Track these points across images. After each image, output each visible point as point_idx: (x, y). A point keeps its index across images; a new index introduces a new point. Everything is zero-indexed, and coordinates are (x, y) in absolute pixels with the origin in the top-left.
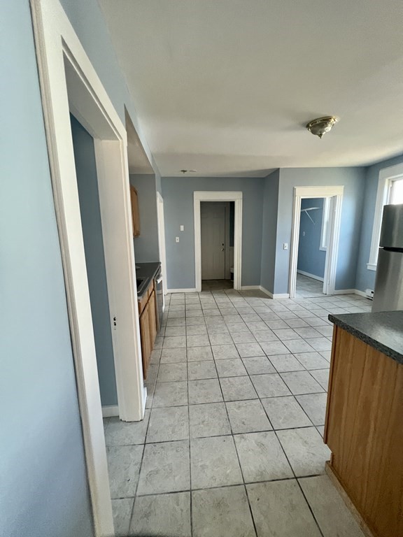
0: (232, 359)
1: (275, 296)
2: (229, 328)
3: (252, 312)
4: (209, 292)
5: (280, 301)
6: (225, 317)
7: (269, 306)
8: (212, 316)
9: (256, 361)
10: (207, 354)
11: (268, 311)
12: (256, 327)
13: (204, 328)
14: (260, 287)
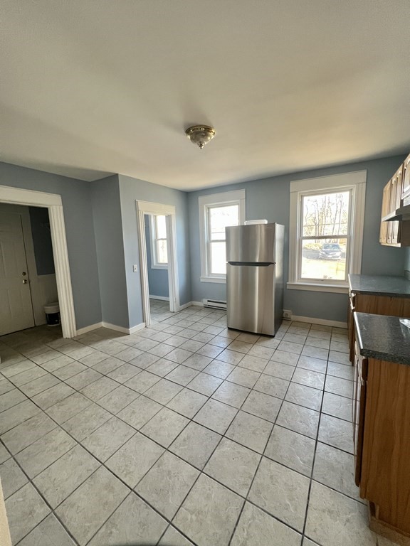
0: (157, 462)
1: (132, 330)
2: (109, 408)
3: (119, 363)
4: (21, 358)
5: (140, 334)
6: (85, 391)
7: (133, 346)
8: (59, 402)
9: (188, 437)
10: (109, 487)
11: (138, 353)
12: (144, 383)
13: (62, 435)
14: (103, 324)
